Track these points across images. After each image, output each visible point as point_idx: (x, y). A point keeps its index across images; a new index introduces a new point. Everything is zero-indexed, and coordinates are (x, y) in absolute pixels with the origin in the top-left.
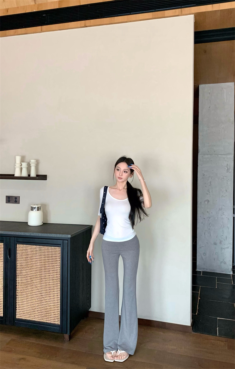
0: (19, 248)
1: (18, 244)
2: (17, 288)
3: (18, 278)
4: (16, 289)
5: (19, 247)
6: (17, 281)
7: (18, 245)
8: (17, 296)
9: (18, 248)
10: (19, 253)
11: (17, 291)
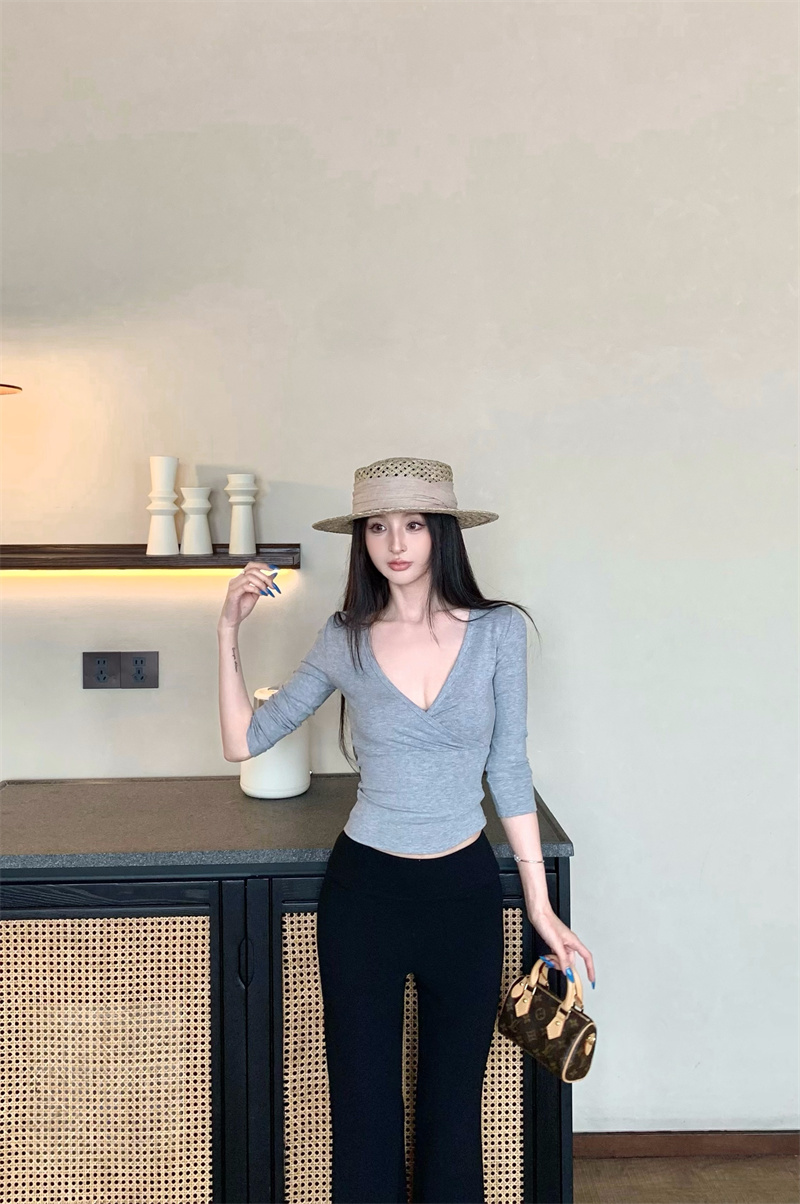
0: (297, 933)
1: (288, 915)
2: (287, 1115)
3: (290, 1070)
4: (283, 1119)
5: (296, 926)
6: (286, 1085)
7: (287, 919)
8: (287, 1153)
9: (288, 934)
10: (298, 955)
11: (287, 1130)
